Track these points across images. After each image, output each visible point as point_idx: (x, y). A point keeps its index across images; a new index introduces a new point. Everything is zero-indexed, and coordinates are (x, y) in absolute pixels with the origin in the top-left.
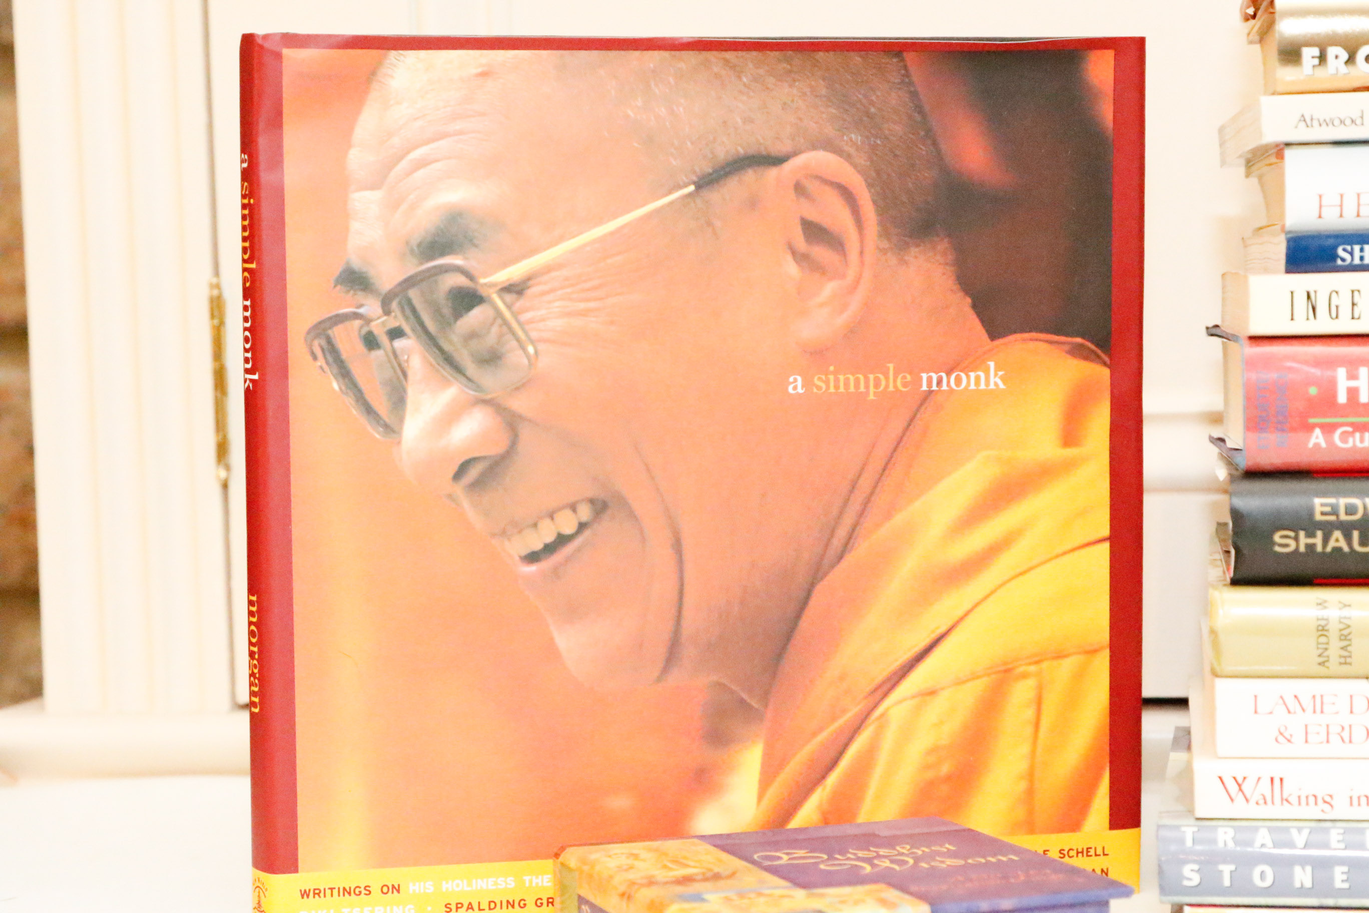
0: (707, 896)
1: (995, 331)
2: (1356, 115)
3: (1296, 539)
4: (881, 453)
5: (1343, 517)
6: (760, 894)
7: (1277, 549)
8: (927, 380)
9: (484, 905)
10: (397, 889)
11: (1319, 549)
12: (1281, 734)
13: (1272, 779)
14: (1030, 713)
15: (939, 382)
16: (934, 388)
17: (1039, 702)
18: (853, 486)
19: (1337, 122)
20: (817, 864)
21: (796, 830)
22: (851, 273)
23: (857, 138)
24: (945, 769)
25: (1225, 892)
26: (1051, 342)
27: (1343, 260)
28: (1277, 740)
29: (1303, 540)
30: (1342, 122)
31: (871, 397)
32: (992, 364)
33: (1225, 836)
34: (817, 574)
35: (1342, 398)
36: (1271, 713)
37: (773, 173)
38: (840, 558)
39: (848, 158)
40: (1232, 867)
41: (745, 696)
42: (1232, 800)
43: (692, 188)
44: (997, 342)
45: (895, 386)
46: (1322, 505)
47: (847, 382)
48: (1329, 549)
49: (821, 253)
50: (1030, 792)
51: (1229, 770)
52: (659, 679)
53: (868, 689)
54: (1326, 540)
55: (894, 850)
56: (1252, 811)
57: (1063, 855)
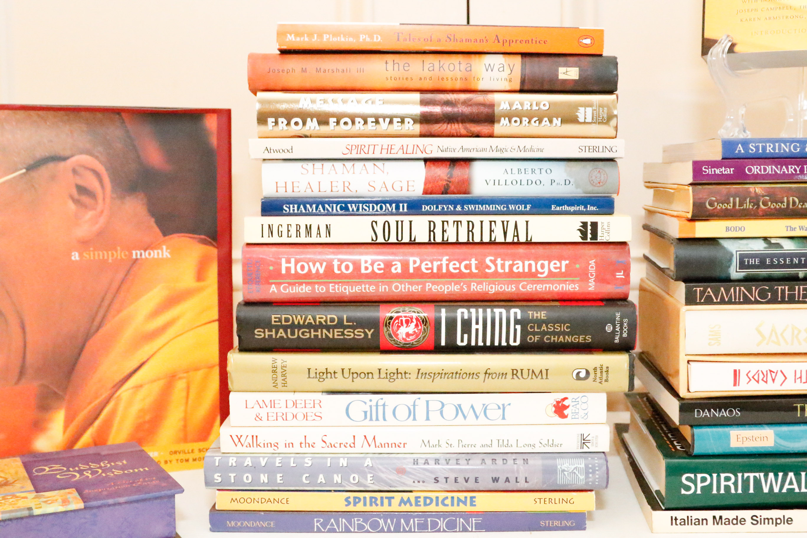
1: (166, 232)
2: (289, 148)
3: (264, 332)
4: (115, 285)
5: (283, 323)
6: (14, 497)
7: (256, 337)
8: (135, 254)
11: (274, 337)
12: (257, 416)
13: (253, 436)
14: (184, 394)
15: (141, 255)
16: (139, 257)
17: (188, 388)
18: (103, 299)
19: (281, 151)
20: (57, 474)
22: (99, 207)
24: (147, 418)
25: (231, 485)
26: (191, 238)
27: (286, 211)
28: (255, 419)
29: (267, 333)
30: (283, 151)
31: (110, 261)
32: (164, 247)
33: (232, 461)
34: (87, 337)
35: (284, 271)
36: (253, 408)
37: (62, 165)
38: (97, 330)
39: (97, 158)
40: (235, 475)
41: (56, 390)
42: (236, 445)
43: (24, 171)
44: (167, 237)
45: (121, 257)
46: (275, 318)
47: (99, 255)
48: (278, 337)
49: (85, 199)
51: (235, 432)
52: (16, 383)
54: (277, 333)
55: (99, 464)
56: (245, 450)
57: (200, 451)
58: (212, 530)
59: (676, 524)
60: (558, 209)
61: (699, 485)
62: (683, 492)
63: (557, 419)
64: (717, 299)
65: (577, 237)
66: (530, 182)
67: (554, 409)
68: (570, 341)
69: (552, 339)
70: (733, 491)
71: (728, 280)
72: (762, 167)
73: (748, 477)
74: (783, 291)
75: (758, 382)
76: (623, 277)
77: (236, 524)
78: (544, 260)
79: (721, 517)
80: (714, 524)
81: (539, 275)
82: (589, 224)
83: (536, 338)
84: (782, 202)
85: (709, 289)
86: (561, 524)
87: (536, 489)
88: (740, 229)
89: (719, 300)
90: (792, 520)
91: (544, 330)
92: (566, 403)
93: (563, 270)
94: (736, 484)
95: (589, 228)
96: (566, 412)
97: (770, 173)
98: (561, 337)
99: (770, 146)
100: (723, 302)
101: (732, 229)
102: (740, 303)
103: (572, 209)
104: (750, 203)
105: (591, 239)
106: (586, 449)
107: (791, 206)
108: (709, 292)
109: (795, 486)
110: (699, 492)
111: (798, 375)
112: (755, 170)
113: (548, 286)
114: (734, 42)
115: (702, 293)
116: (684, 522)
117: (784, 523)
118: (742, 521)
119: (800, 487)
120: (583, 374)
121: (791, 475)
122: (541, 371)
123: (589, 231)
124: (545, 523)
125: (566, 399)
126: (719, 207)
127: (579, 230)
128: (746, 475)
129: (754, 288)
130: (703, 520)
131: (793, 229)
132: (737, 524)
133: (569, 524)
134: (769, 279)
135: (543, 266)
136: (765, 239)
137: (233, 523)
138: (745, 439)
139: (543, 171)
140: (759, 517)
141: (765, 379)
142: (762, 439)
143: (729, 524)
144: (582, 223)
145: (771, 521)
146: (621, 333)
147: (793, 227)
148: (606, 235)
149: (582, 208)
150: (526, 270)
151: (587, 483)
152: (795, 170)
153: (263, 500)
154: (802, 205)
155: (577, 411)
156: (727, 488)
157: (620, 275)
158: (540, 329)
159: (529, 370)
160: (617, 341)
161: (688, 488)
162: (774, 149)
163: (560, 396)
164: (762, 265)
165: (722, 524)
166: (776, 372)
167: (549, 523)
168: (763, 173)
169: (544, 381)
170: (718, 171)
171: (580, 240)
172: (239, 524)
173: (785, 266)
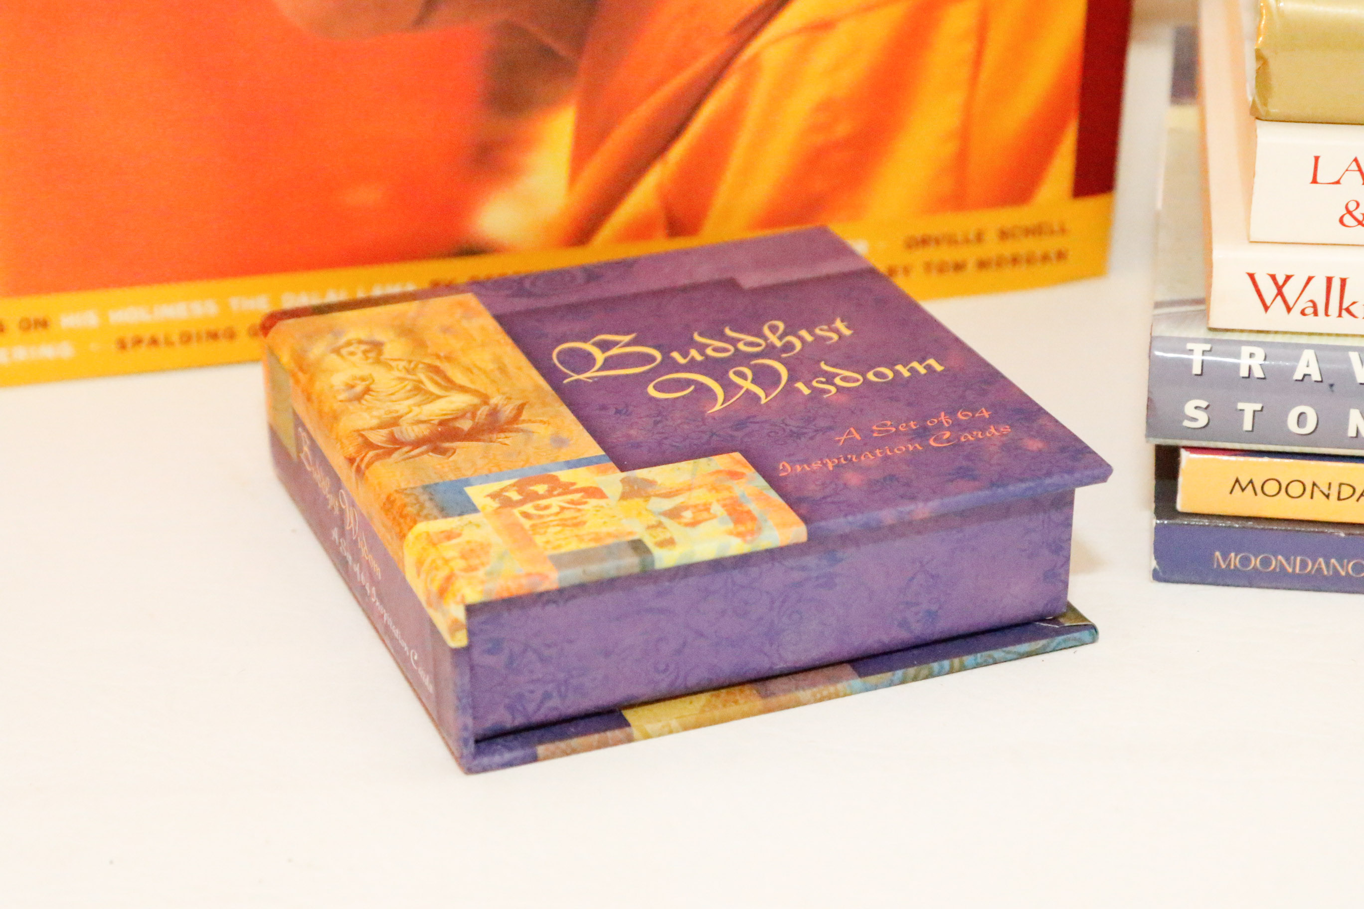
9: (175, 338)
10: (43, 324)
12: (1349, 212)
13: (1329, 280)
14: (968, 48)
24: (843, 129)
28: (1341, 221)
33: (1251, 361)
36: (1338, 182)
40: (1258, 407)
41: (549, 40)
42: (1266, 308)
50: (962, 158)
51: (1265, 265)
52: (420, 21)
55: (760, 335)
57: (1004, 235)
58: (1157, 576)
77: (1245, 561)
137: (1235, 559)
153: (1346, 492)
172: (1255, 562)
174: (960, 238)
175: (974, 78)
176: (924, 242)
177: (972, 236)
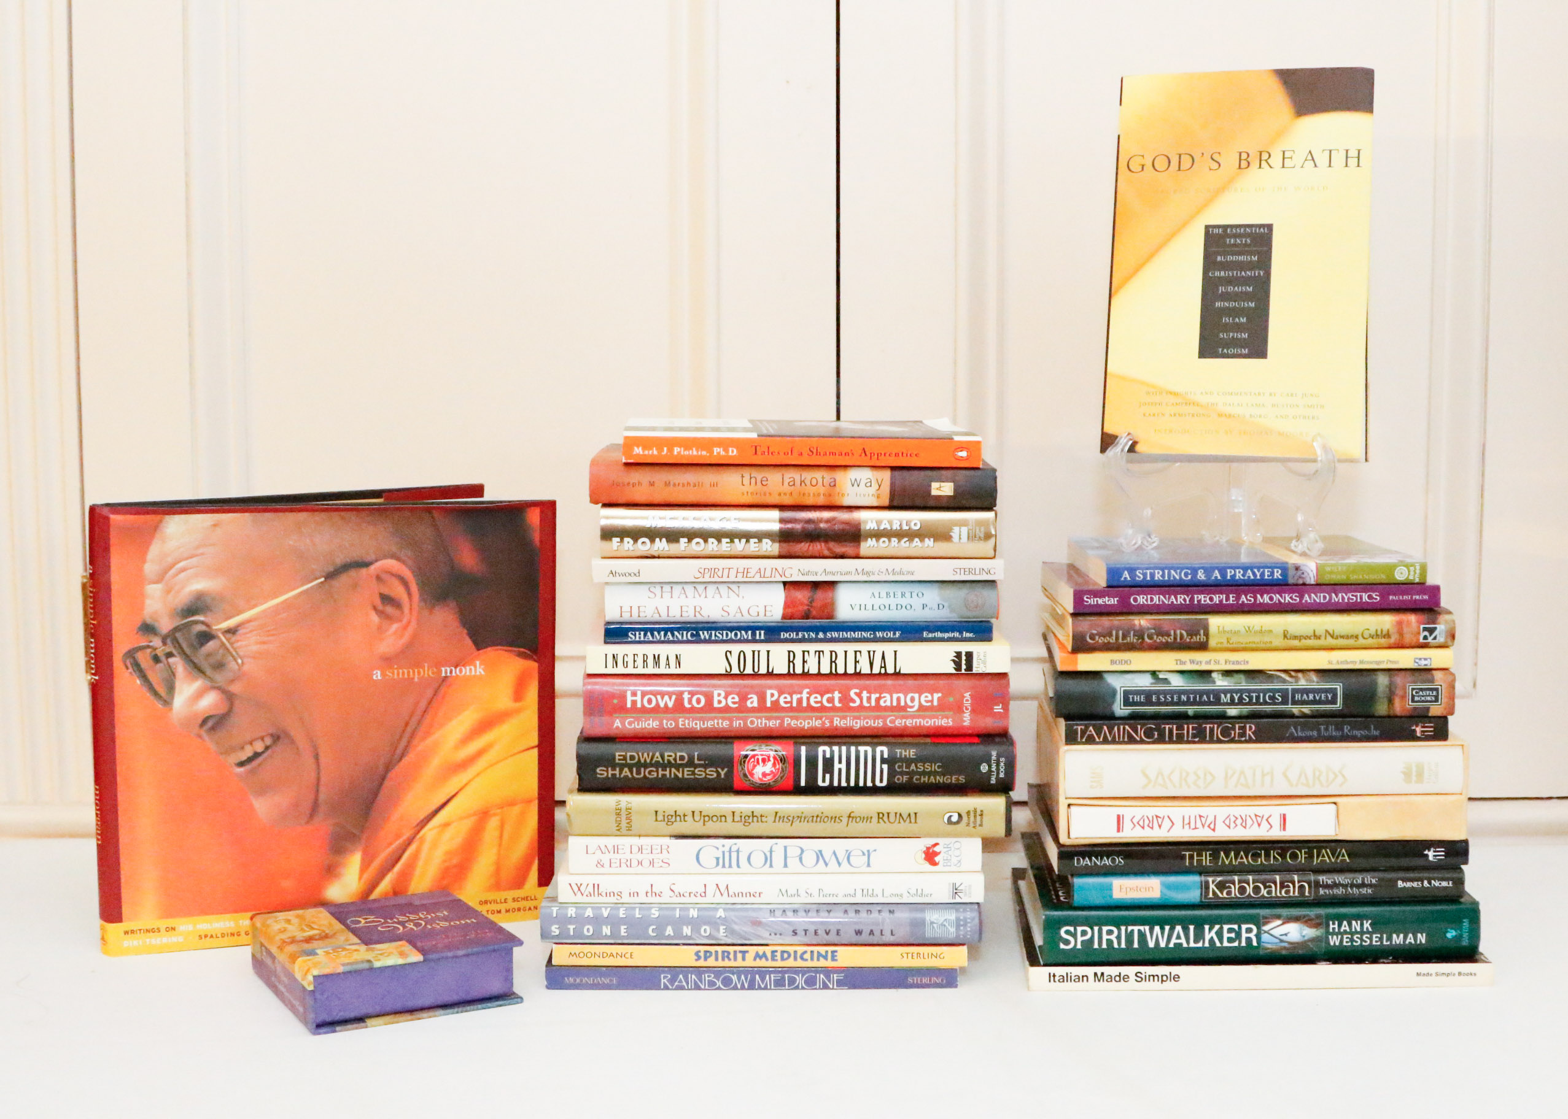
0: (318, 951)
1: (480, 644)
2: (636, 572)
3: (607, 771)
4: (421, 707)
5: (629, 761)
6: (344, 949)
7: (598, 776)
8: (445, 671)
9: (219, 935)
10: (173, 929)
11: (618, 776)
12: (599, 862)
13: (594, 884)
14: (497, 834)
15: (451, 672)
16: (448, 674)
17: (502, 827)
18: (407, 724)
19: (627, 574)
20: (376, 926)
21: (374, 900)
22: (405, 621)
23: (409, 553)
24: (455, 861)
25: (569, 937)
26: (506, 651)
27: (631, 638)
28: (596, 866)
29: (610, 772)
30: (630, 574)
31: (416, 680)
32: (478, 663)
33: (571, 912)
34: (388, 768)
35: (629, 705)
36: (594, 852)
37: (364, 571)
38: (401, 759)
39: (404, 562)
40: (574, 927)
41: (352, 829)
42: (575, 894)
43: (323, 579)
44: (481, 651)
45: (428, 674)
46: (619, 756)
47: (403, 673)
48: (622, 776)
49: (389, 610)
50: (498, 871)
51: (574, 880)
52: (307, 823)
53: (415, 824)
54: (621, 772)
55: (418, 915)
56: (585, 899)
57: (514, 900)
58: (548, 987)
59: (1054, 981)
60: (930, 635)
61: (1080, 939)
62: (1062, 946)
63: (927, 866)
64: (1099, 738)
65: (950, 669)
66: (899, 607)
67: (924, 856)
68: (941, 781)
69: (922, 779)
70: (1116, 946)
71: (1112, 717)
72: (1149, 596)
73: (1132, 931)
74: (1171, 731)
75: (1143, 828)
76: (1002, 711)
77: (575, 980)
78: (914, 693)
79: (1102, 974)
80: (1095, 981)
81: (908, 709)
82: (964, 654)
83: (905, 778)
84: (1169, 635)
85: (1091, 728)
86: (930, 980)
87: (902, 942)
88: (1126, 662)
89: (1101, 740)
90: (1179, 977)
91: (913, 770)
92: (937, 849)
93: (935, 703)
94: (1119, 937)
95: (964, 658)
96: (937, 859)
97: (1157, 603)
98: (932, 777)
99: (1158, 573)
100: (1105, 741)
101: (1118, 662)
102: (1124, 743)
103: (946, 635)
104: (1134, 635)
105: (966, 670)
106: (958, 900)
107: (1178, 640)
108: (1091, 731)
109: (1183, 941)
110: (1079, 946)
111: (1187, 821)
112: (1142, 600)
113: (918, 721)
114: (1136, 439)
115: (1083, 732)
116: (1063, 979)
117: (1171, 980)
118: (1126, 978)
119: (1188, 942)
120: (955, 818)
121: (1179, 928)
122: (909, 815)
123: (964, 662)
124: (913, 980)
125: (936, 844)
126: (1100, 641)
127: (953, 661)
128: (1130, 928)
129: (1139, 727)
130: (1083, 976)
131: (1184, 663)
132: (1120, 981)
133: (939, 981)
134: (1155, 717)
135: (912, 700)
136: (1154, 673)
137: (571, 980)
138: (1128, 890)
139: (914, 595)
140: (1144, 974)
141: (1151, 825)
142: (1147, 889)
143: (1111, 981)
144: (956, 652)
145: (1156, 978)
146: (998, 774)
147: (1183, 660)
148: (982, 665)
149: (957, 635)
150: (895, 704)
151: (958, 936)
152: (1185, 600)
153: (605, 955)
154: (1190, 639)
155: (949, 858)
156: (1109, 942)
157: (998, 709)
158: (909, 768)
159: (896, 813)
160: (993, 781)
161: (1067, 942)
162: (1163, 576)
163: (930, 842)
164: (1149, 702)
165: (1103, 981)
166: (1162, 817)
167: (917, 980)
168: (1149, 603)
169: (913, 825)
170: (1100, 601)
171: (954, 671)
172: (578, 980)
173: (1172, 703)
174: (499, 901)
175: (500, 845)
176: (486, 902)
177: (503, 901)
